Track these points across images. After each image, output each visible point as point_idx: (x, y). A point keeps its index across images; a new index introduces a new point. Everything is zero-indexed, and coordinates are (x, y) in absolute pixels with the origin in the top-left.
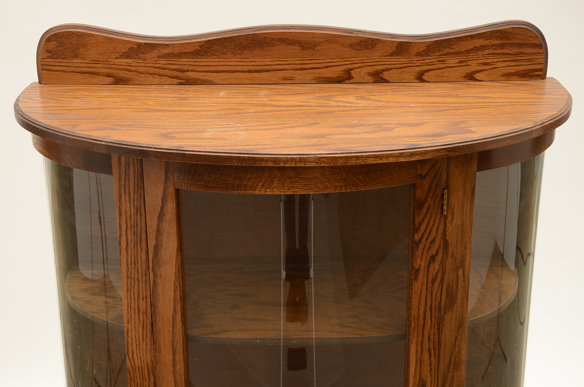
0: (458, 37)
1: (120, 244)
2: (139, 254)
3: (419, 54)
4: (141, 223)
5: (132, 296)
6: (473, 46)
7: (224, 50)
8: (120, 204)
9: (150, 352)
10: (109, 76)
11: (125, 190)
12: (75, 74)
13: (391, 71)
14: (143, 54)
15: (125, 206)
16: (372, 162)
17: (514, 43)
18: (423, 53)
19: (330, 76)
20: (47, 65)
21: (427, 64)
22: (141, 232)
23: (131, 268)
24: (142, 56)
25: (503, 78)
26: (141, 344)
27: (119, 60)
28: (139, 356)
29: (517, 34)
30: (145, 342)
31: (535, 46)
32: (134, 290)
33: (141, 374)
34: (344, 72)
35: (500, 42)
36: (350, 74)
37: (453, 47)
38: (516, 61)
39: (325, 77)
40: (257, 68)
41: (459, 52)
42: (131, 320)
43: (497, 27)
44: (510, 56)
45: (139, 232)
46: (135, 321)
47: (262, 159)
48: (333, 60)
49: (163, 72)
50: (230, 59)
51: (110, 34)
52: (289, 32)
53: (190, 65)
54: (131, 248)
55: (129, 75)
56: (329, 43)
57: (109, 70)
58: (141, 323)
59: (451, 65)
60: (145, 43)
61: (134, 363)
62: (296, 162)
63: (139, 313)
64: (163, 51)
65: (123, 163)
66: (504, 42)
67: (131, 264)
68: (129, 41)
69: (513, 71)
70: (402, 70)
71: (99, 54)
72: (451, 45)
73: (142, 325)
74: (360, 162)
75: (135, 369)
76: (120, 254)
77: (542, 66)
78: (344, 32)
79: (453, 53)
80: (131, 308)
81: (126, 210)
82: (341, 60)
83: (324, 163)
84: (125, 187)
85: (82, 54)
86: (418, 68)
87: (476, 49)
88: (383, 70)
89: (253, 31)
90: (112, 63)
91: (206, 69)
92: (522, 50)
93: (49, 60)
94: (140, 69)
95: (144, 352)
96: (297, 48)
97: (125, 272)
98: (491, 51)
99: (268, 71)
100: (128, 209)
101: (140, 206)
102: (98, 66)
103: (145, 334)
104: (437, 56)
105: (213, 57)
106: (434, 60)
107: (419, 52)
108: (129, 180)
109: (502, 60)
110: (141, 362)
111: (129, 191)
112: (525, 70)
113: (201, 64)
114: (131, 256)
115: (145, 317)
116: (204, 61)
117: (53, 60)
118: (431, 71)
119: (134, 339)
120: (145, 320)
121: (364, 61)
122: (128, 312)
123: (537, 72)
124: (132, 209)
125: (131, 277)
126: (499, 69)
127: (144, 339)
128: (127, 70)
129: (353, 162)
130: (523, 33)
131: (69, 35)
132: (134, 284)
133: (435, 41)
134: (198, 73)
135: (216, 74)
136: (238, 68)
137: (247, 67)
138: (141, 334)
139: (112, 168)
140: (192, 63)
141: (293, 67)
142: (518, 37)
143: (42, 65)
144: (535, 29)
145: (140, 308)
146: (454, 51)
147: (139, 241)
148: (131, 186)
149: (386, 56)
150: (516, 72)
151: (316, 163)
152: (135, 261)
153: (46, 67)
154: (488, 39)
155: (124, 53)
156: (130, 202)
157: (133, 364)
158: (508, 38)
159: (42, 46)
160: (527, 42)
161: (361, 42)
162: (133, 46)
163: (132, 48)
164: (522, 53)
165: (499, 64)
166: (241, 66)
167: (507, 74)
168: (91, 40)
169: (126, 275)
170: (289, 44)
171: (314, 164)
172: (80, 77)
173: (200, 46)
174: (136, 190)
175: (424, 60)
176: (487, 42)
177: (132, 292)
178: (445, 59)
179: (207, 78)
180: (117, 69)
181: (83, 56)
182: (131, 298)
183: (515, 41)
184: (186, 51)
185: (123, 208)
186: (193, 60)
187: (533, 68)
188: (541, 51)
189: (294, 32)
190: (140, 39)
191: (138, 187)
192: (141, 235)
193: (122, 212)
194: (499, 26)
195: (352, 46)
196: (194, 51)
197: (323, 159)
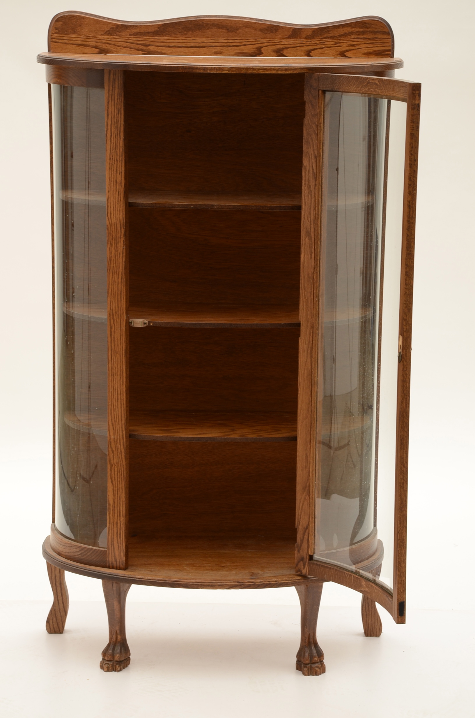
0: (333, 26)
1: (106, 136)
2: (118, 142)
3: (307, 37)
4: (121, 120)
5: (112, 173)
6: (343, 32)
7: (175, 31)
8: (108, 108)
9: (123, 211)
10: (95, 47)
11: (112, 98)
12: (73, 45)
13: (289, 49)
14: (120, 33)
15: (111, 109)
16: (262, 73)
17: (371, 31)
18: (310, 37)
19: (247, 52)
20: (54, 39)
21: (313, 45)
22: (121, 126)
23: (113, 152)
24: (119, 33)
25: (364, 56)
26: (117, 207)
27: (103, 36)
28: (114, 215)
29: (373, 25)
30: (119, 204)
31: (385, 33)
32: (114, 168)
33: (116, 229)
34: (256, 49)
35: (362, 30)
36: (260, 51)
37: (330, 33)
38: (373, 43)
39: (243, 52)
40: (197, 45)
41: (334, 36)
42: (111, 190)
43: (359, 19)
44: (369, 40)
45: (119, 126)
46: (113, 191)
47: (197, 68)
48: (249, 41)
49: (132, 46)
50: (179, 37)
51: (98, 17)
52: (219, 19)
53: (151, 41)
54: (114, 138)
55: (109, 47)
56: (246, 28)
57: (96, 44)
58: (118, 191)
59: (329, 46)
60: (121, 24)
61: (112, 221)
62: (217, 70)
63: (116, 184)
64: (133, 31)
65: (112, 79)
66: (364, 30)
67: (113, 149)
68: (111, 23)
69: (371, 51)
70: (296, 48)
71: (90, 32)
72: (329, 31)
73: (118, 193)
74: (255, 72)
75: (112, 226)
76: (106, 143)
77: (390, 48)
78: (257, 21)
79: (331, 37)
80: (111, 181)
81: (111, 112)
82: (254, 40)
83: (233, 71)
84: (112, 96)
85: (79, 31)
86: (307, 47)
87: (345, 35)
88: (283, 49)
89: (194, 18)
90: (98, 38)
91: (162, 44)
92: (377, 36)
93: (56, 35)
94: (117, 43)
95: (119, 212)
96: (225, 31)
97: (109, 156)
98: (356, 36)
99: (204, 47)
100: (113, 111)
101: (121, 108)
102: (89, 40)
103: (119, 199)
104: (319, 39)
105: (167, 36)
106: (318, 42)
107: (307, 36)
108: (114, 91)
109: (363, 43)
110: (116, 220)
111: (114, 98)
112: (379, 50)
113: (159, 41)
114: (113, 144)
115: (120, 186)
116: (160, 39)
117: (59, 35)
118: (316, 50)
119: (112, 203)
120: (120, 188)
121: (270, 41)
122: (109, 185)
123: (387, 52)
124: (116, 111)
125: (112, 159)
126: (362, 49)
127: (119, 202)
128: (108, 44)
129: (251, 72)
130: (377, 24)
131: (71, 18)
132: (114, 163)
133: (318, 28)
134: (157, 48)
135: (168, 48)
136: (184, 45)
137: (190, 44)
138: (117, 199)
139: (104, 84)
140: (153, 40)
141: (221, 44)
142: (373, 26)
143: (51, 38)
144: (384, 22)
145: (117, 180)
146: (331, 35)
147: (119, 133)
148: (116, 95)
149: (285, 38)
150: (373, 52)
151: (229, 71)
152: (115, 147)
153: (54, 40)
154: (353, 28)
155: (107, 31)
156: (114, 106)
157: (110, 221)
158: (367, 27)
159: (52, 25)
160: (379, 30)
161: (268, 27)
162: (113, 26)
163: (112, 28)
164: (377, 38)
165: (362, 46)
166: (186, 43)
167: (367, 53)
168: (86, 21)
169: (109, 157)
170: (219, 28)
171: (227, 71)
172: (76, 48)
173: (159, 28)
174: (119, 97)
175: (311, 41)
176: (353, 30)
177: (113, 170)
178: (325, 41)
179: (163, 51)
180: (102, 43)
181: (79, 33)
182: (111, 174)
183: (371, 29)
184: (149, 31)
185: (110, 111)
186: (154, 38)
187: (385, 49)
188: (389, 37)
189: (223, 20)
190: (118, 22)
191: (120, 95)
192: (120, 128)
193: (109, 114)
194: (361, 19)
195: (262, 30)
196: (155, 31)
197: (233, 69)
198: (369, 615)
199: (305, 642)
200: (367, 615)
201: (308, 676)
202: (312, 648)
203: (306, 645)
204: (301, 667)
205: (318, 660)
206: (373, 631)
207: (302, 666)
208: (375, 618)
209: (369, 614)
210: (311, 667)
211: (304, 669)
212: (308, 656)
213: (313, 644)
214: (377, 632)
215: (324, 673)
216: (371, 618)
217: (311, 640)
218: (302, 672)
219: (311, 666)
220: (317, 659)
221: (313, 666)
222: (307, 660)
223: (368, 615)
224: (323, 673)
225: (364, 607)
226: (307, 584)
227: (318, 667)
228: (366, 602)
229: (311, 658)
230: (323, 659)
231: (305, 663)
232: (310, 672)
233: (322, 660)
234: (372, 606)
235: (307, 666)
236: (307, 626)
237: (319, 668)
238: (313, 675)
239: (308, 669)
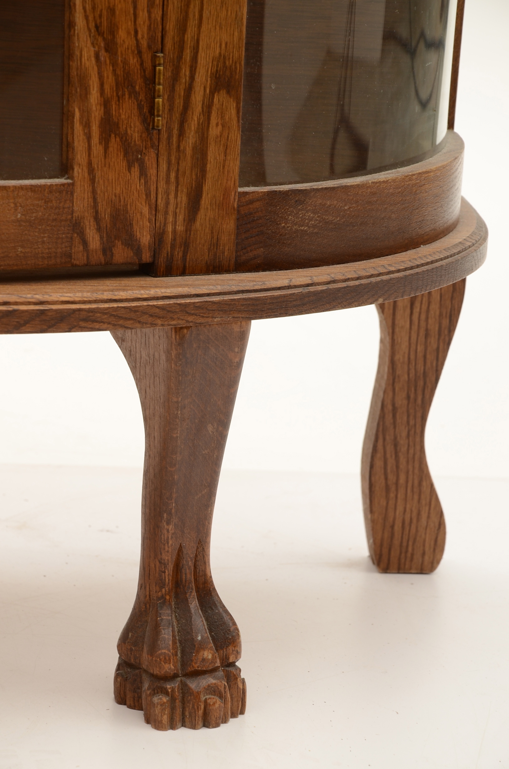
198: (397, 490)
199: (162, 584)
200: (387, 489)
201: (170, 732)
202: (189, 611)
203: (163, 597)
204: (137, 690)
205: (214, 658)
206: (410, 549)
207: (146, 685)
208: (419, 499)
209: (397, 484)
210: (185, 690)
211: (156, 699)
212: (174, 642)
213: (194, 593)
214: (424, 554)
215: (240, 717)
216: (406, 499)
217: (188, 574)
218: (141, 713)
219: (184, 686)
220: (210, 657)
221: (193, 684)
222: (167, 660)
223: (393, 488)
224: (234, 715)
225: (379, 455)
226: (182, 323)
227: (213, 690)
228: (389, 438)
229: (183, 652)
230: (238, 654)
231: (156, 671)
232: (179, 711)
233: (231, 660)
234: (411, 451)
235: (168, 686)
236: (170, 514)
237: (221, 696)
238: (194, 727)
239: (173, 700)
